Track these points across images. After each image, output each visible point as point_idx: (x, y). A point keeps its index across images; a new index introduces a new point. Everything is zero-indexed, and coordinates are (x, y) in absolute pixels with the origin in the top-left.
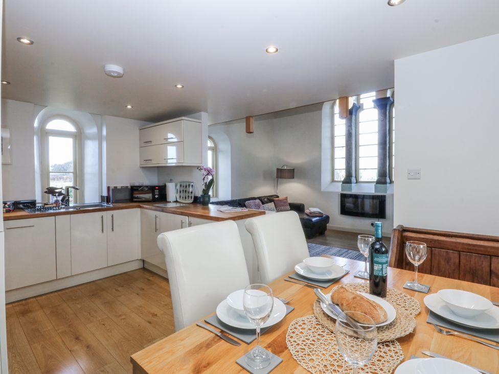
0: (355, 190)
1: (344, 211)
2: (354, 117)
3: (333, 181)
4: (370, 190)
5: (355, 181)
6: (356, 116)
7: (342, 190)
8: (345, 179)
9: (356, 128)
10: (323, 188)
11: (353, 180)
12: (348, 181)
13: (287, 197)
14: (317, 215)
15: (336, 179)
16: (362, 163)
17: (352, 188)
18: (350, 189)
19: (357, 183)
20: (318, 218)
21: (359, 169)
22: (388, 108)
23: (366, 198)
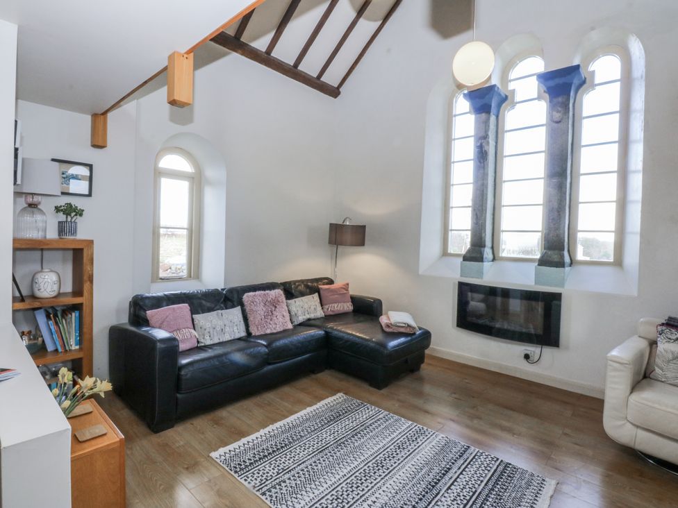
0: (490, 275)
1: (466, 320)
2: (493, 118)
3: (445, 253)
4: (525, 279)
5: (491, 256)
6: (497, 117)
7: (461, 276)
8: (469, 251)
9: (496, 143)
10: (423, 268)
11: (487, 253)
12: (475, 254)
13: (348, 284)
14: (402, 330)
15: (451, 250)
16: (508, 219)
17: (485, 271)
18: (480, 274)
19: (494, 259)
20: (402, 340)
21: (500, 231)
22: (572, 94)
23: (514, 297)
